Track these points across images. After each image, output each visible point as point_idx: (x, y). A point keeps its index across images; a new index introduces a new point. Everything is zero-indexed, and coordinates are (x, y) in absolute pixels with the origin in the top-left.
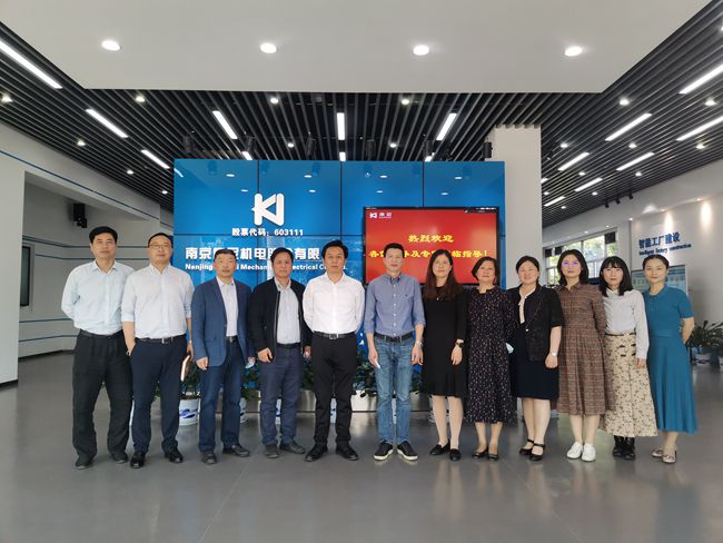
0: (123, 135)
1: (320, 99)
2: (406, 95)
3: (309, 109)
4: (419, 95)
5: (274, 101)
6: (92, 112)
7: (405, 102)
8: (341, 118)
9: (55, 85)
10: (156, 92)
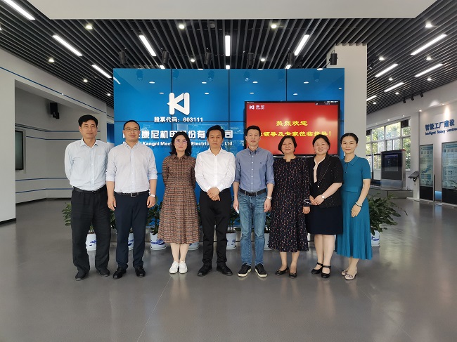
0: (79, 54)
1: (213, 26)
2: (275, 21)
3: (206, 33)
4: (284, 21)
5: (182, 27)
6: (57, 37)
7: (274, 26)
8: (228, 39)
9: (30, 17)
10: (99, 21)
